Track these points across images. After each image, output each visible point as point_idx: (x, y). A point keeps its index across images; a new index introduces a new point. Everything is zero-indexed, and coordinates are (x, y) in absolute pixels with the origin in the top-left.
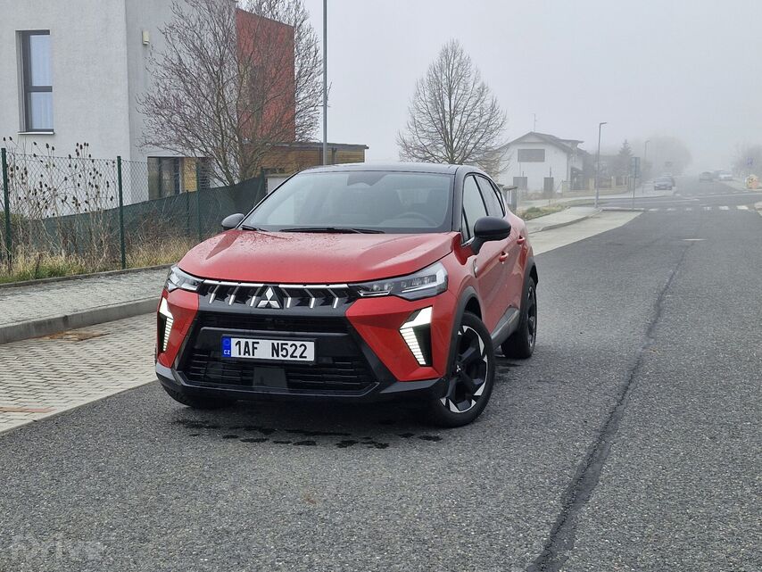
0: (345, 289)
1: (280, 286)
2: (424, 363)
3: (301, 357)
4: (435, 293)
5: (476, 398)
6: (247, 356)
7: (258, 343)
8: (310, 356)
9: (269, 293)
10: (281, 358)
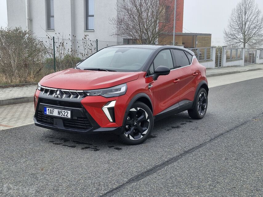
0: (82, 92)
1: (62, 90)
2: (112, 121)
3: (67, 116)
4: (118, 95)
5: (143, 135)
6: (51, 114)
7: (54, 110)
8: (69, 116)
9: (58, 92)
10: (61, 116)
